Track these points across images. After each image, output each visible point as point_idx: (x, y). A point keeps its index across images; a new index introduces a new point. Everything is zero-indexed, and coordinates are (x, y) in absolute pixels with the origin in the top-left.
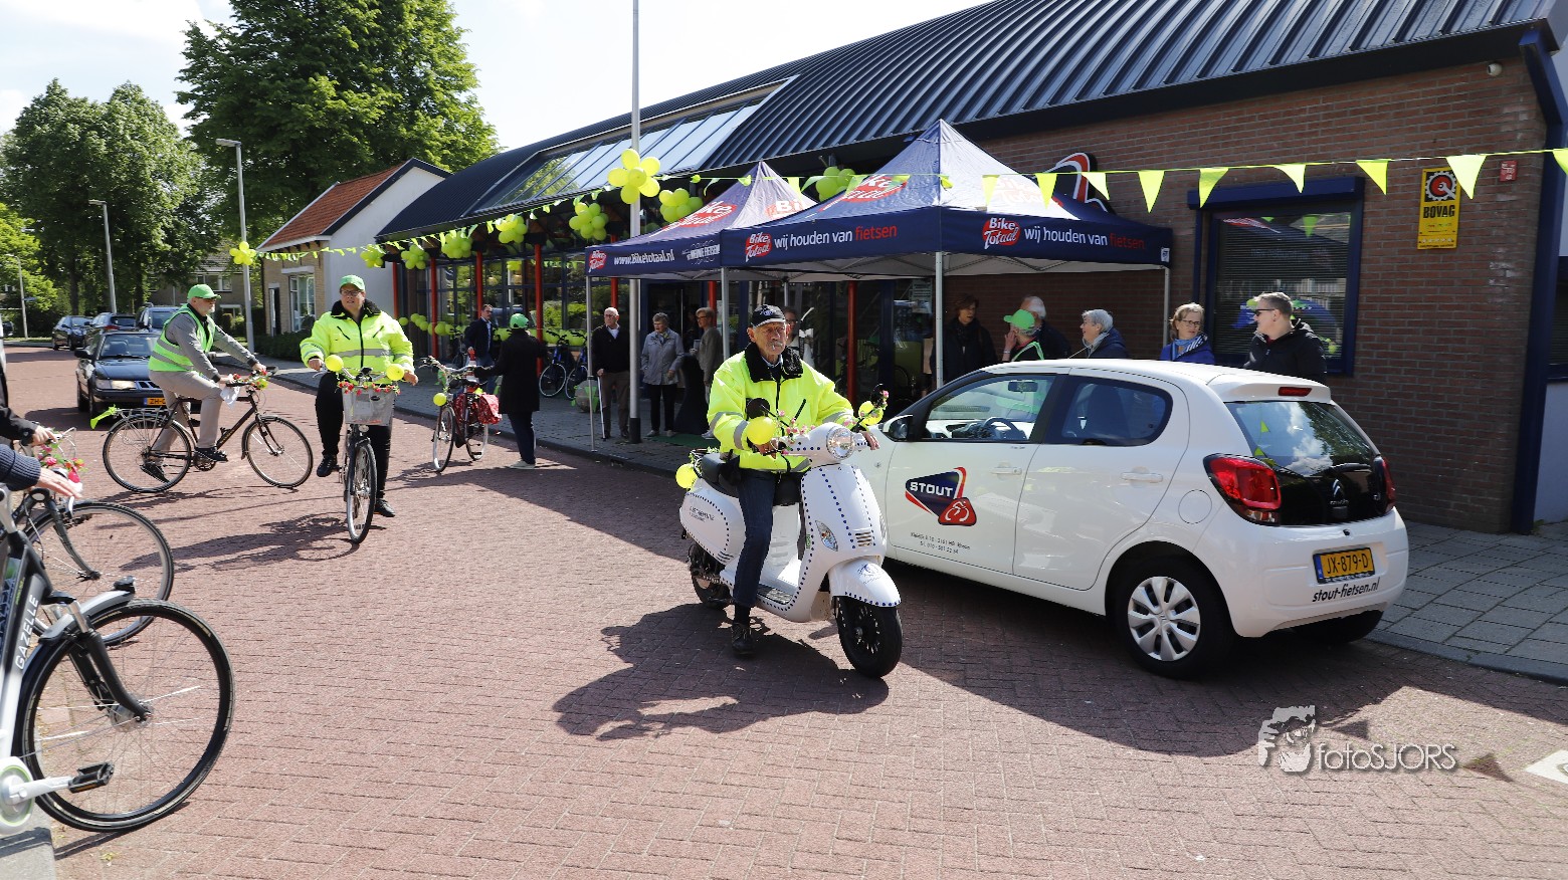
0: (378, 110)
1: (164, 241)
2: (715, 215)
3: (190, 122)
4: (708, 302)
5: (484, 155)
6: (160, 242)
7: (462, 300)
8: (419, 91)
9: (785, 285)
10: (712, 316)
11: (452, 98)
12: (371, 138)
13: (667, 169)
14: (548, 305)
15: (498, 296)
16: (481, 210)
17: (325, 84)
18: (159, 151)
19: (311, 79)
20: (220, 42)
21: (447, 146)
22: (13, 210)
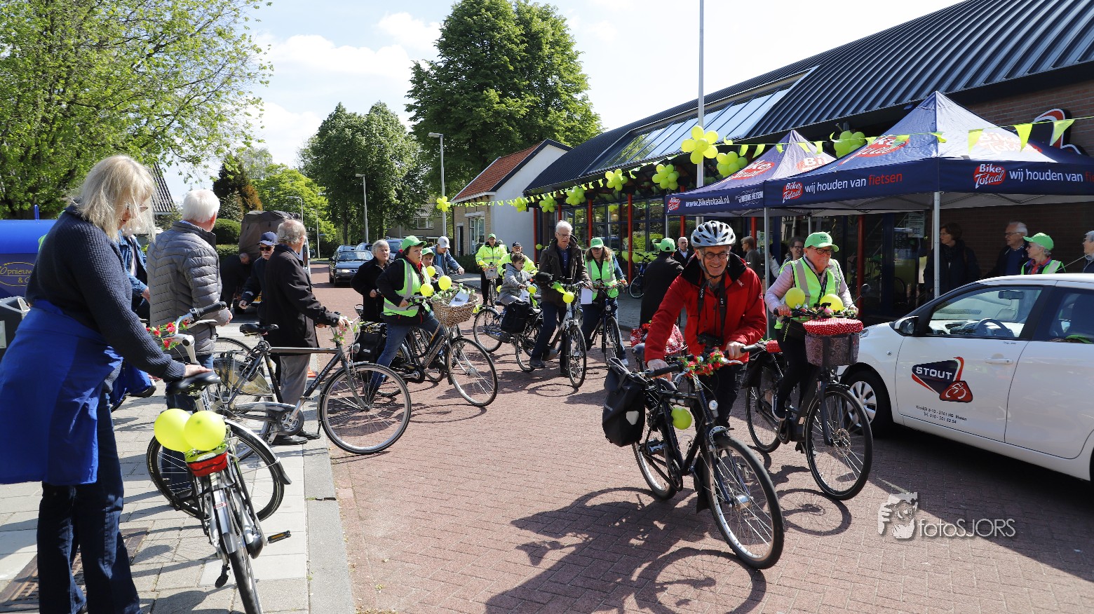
0: (525, 109)
3: (412, 123)
5: (593, 134)
9: (809, 219)
10: (752, 244)
11: (572, 97)
12: (520, 127)
13: (720, 139)
14: (635, 235)
15: (601, 230)
16: (591, 172)
17: (493, 94)
18: (394, 141)
19: (485, 91)
20: (432, 72)
21: (568, 129)
22: (315, 182)
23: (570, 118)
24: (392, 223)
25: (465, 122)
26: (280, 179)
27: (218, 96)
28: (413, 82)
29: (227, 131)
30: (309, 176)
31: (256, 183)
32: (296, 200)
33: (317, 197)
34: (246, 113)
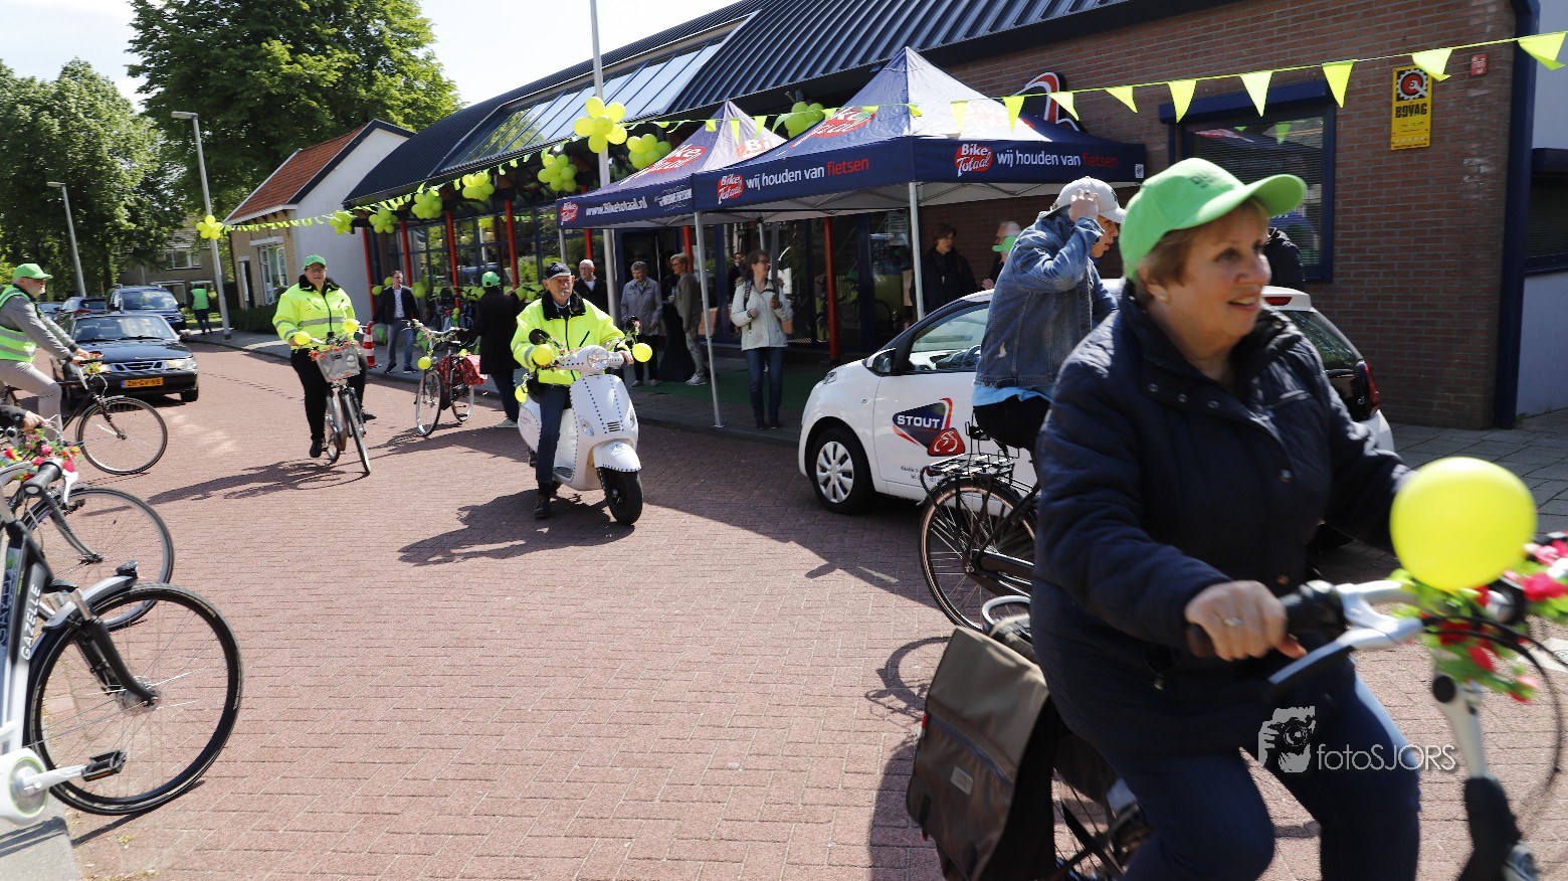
0: (334, 73)
1: (129, 220)
2: (685, 158)
3: (144, 96)
4: (683, 248)
5: (447, 111)
6: (124, 222)
7: (435, 262)
8: (376, 50)
9: (760, 225)
10: (689, 262)
11: (410, 55)
12: (330, 102)
13: (632, 115)
14: (523, 261)
15: (471, 255)
16: (445, 169)
17: (279, 48)
18: (115, 128)
19: (265, 45)
20: (168, 12)
21: (408, 105)
23: (409, 87)
24: (127, 262)
25: (235, 93)
28: (137, 26)
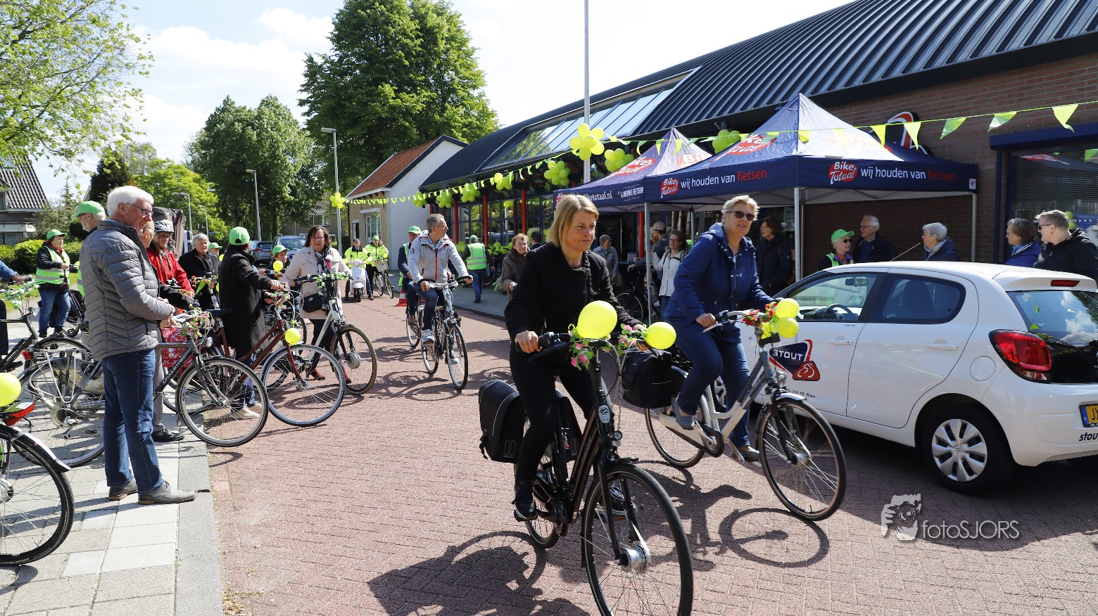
1: (290, 195)
2: (641, 166)
3: (306, 118)
4: (638, 226)
5: (490, 131)
6: (287, 195)
8: (447, 90)
9: (691, 214)
11: (469, 94)
12: (417, 123)
13: (608, 137)
15: (498, 225)
16: (486, 169)
17: (388, 89)
18: (287, 137)
19: (380, 87)
20: (325, 66)
21: (465, 126)
22: (203, 177)
23: (467, 114)
24: (287, 220)
25: (360, 117)
26: (165, 176)
27: (93, 87)
28: (306, 75)
29: (103, 123)
30: (196, 171)
31: (139, 178)
32: (183, 196)
33: (204, 193)
34: (125, 105)
